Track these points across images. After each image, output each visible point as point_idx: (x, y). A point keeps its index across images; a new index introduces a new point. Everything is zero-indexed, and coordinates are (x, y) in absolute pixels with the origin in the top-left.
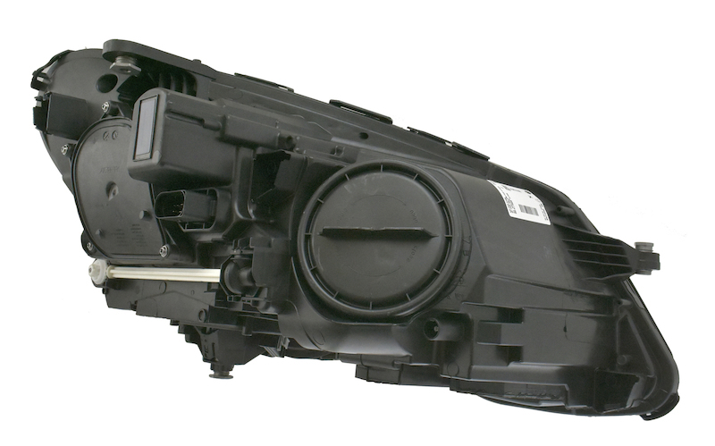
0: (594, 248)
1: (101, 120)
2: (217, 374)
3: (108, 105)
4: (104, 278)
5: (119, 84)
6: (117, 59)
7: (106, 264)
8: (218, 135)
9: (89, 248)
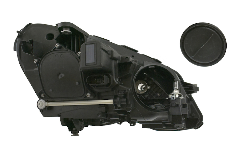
0: (188, 86)
1: (52, 50)
2: (74, 135)
3: (58, 45)
4: (45, 106)
5: (55, 37)
6: (64, 29)
7: (45, 101)
8: (110, 56)
9: (43, 96)
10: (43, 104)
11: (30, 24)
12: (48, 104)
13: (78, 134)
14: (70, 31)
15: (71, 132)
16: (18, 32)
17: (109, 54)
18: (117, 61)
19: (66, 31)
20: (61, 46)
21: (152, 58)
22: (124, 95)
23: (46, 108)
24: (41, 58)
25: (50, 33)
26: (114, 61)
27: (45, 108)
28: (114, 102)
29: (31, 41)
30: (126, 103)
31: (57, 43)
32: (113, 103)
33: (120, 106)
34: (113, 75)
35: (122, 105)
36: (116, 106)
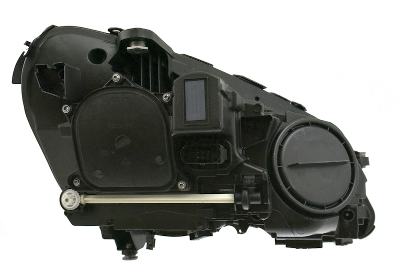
1: (104, 87)
2: (127, 257)
3: (118, 77)
4: (78, 205)
5: (109, 57)
6: (133, 43)
7: (78, 194)
8: (230, 104)
9: (77, 184)
10: (75, 199)
11: (53, 27)
12: (86, 199)
13: (137, 255)
14: (147, 48)
15: (121, 252)
16: (27, 43)
17: (229, 100)
18: (240, 113)
19: (138, 47)
20: (124, 77)
21: (289, 101)
22: (256, 186)
23: (82, 207)
24: (79, 104)
25: (98, 48)
26: (234, 112)
27: (79, 208)
28: (236, 199)
29: (60, 67)
30: (259, 203)
31: (116, 71)
32: (234, 202)
33: (247, 209)
34: (232, 144)
35: (252, 207)
36: (240, 208)
